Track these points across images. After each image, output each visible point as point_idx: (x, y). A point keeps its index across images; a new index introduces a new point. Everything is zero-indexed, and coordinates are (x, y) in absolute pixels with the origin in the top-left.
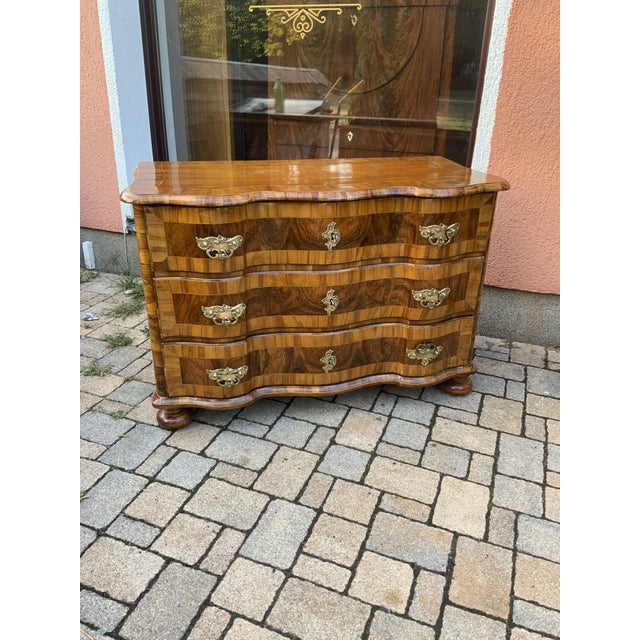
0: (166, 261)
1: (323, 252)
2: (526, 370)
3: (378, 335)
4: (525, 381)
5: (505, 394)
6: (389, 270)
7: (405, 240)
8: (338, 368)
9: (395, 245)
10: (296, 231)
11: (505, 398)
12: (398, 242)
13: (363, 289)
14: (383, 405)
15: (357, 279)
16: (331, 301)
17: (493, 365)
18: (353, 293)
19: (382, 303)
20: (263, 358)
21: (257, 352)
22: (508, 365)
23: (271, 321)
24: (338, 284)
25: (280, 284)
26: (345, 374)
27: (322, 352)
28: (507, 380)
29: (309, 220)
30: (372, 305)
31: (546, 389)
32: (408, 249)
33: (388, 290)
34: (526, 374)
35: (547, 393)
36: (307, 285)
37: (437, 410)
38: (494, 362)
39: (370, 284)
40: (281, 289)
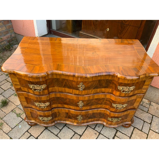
0: (20, 88)
1: (78, 91)
2: (152, 117)
3: (99, 112)
4: (151, 124)
5: (142, 129)
6: (104, 96)
7: (112, 88)
8: (83, 119)
9: (108, 89)
10: (67, 83)
11: (141, 131)
12: (109, 88)
13: (94, 101)
14: (99, 127)
15: (91, 98)
16: (81, 104)
17: (141, 113)
18: (89, 102)
19: (101, 104)
20: (58, 114)
21: (56, 112)
22: (147, 114)
23: (60, 105)
24: (84, 99)
25: (63, 97)
26: (85, 121)
27: (77, 116)
28: (144, 122)
29: (72, 81)
30: (97, 104)
31: (157, 129)
32: (113, 91)
33: (104, 101)
34: (152, 120)
35: (157, 131)
36: (72, 99)
37: (116, 133)
38: (142, 112)
39: (96, 99)
40: (63, 98)
